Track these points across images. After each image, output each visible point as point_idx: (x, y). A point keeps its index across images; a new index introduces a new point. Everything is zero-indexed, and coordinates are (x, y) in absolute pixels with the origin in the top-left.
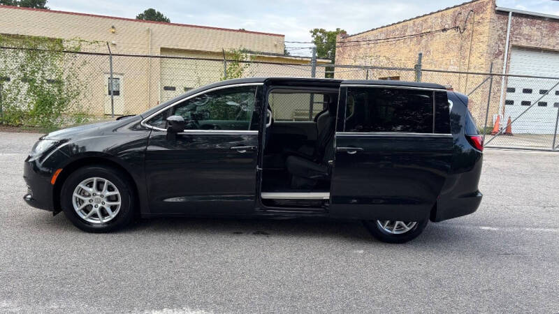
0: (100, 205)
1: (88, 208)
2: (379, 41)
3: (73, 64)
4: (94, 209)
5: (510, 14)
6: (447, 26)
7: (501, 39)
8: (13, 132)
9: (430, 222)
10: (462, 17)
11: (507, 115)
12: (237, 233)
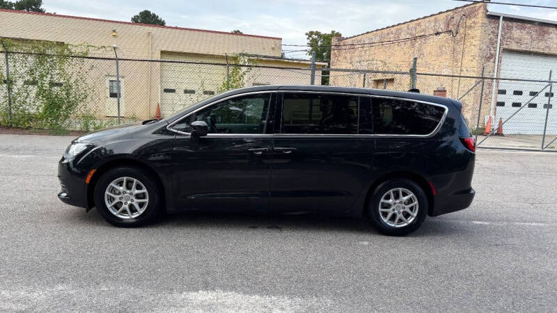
0: (129, 202)
1: (118, 205)
2: (374, 45)
3: (81, 68)
4: (124, 206)
5: (501, 18)
6: (440, 30)
7: (492, 43)
8: (24, 134)
9: (428, 216)
10: (454, 21)
11: (498, 116)
12: (253, 227)
